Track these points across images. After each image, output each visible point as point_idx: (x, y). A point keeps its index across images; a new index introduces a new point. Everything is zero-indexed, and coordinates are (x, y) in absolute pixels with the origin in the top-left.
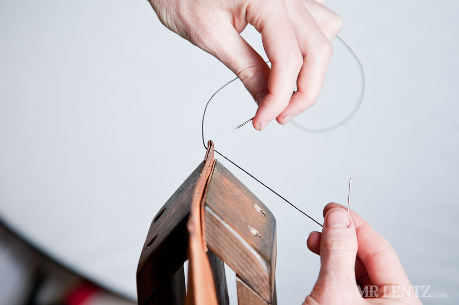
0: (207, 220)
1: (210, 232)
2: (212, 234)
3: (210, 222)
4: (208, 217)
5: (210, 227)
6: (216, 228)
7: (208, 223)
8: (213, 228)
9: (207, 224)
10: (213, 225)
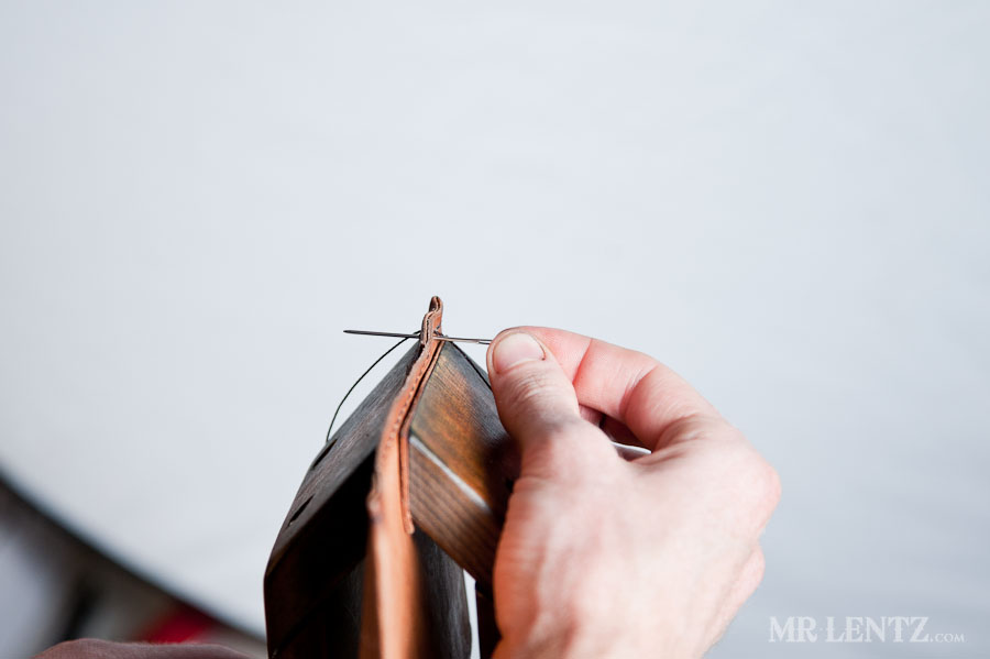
0: (414, 465)
1: (420, 491)
2: (423, 496)
3: (420, 470)
4: (416, 459)
5: (420, 481)
6: (433, 482)
7: (416, 472)
8: (427, 483)
9: (414, 475)
10: (427, 476)
